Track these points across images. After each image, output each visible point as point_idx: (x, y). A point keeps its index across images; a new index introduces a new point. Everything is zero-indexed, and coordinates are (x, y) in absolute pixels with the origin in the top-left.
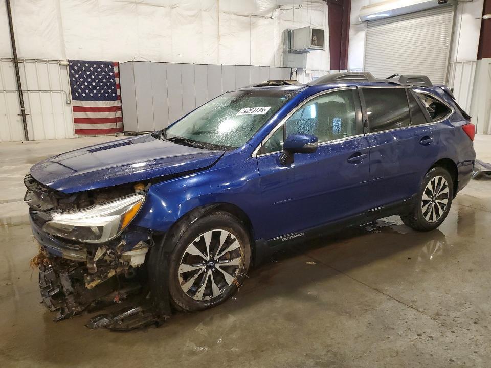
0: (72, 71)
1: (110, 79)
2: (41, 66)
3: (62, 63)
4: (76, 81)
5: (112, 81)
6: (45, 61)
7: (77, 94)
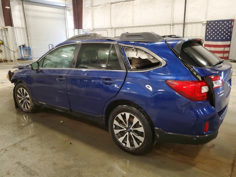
0: (208, 27)
1: (228, 29)
2: (195, 25)
3: (204, 23)
4: (209, 31)
5: (229, 30)
6: (196, 23)
7: (207, 38)
